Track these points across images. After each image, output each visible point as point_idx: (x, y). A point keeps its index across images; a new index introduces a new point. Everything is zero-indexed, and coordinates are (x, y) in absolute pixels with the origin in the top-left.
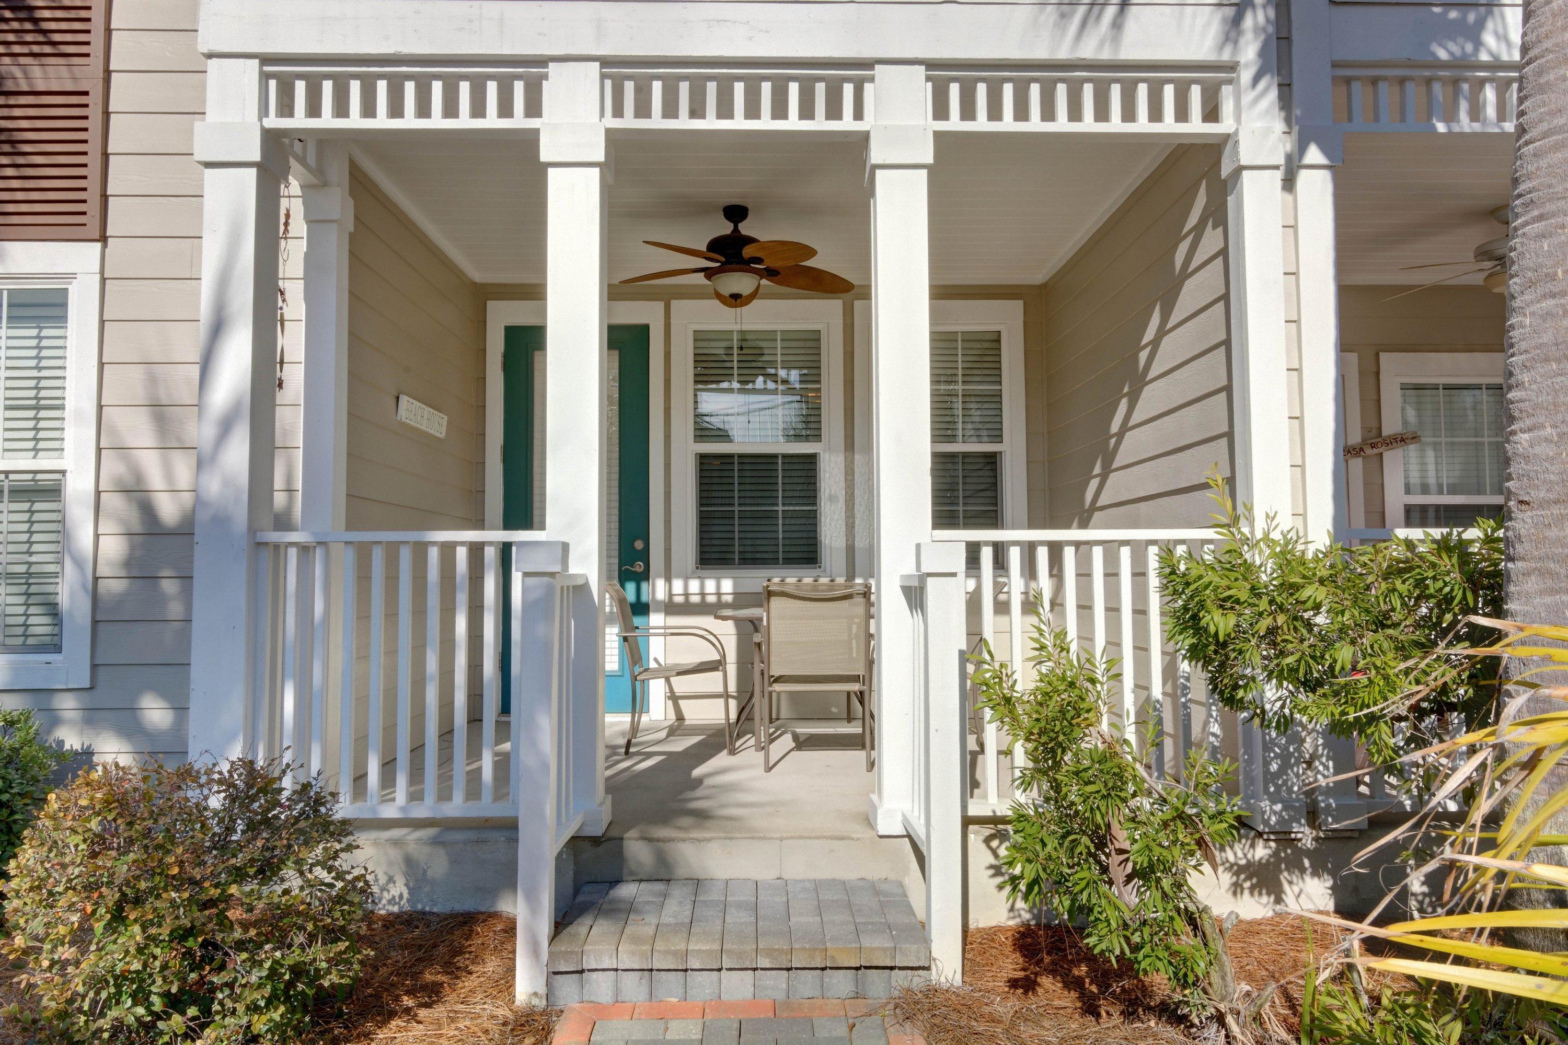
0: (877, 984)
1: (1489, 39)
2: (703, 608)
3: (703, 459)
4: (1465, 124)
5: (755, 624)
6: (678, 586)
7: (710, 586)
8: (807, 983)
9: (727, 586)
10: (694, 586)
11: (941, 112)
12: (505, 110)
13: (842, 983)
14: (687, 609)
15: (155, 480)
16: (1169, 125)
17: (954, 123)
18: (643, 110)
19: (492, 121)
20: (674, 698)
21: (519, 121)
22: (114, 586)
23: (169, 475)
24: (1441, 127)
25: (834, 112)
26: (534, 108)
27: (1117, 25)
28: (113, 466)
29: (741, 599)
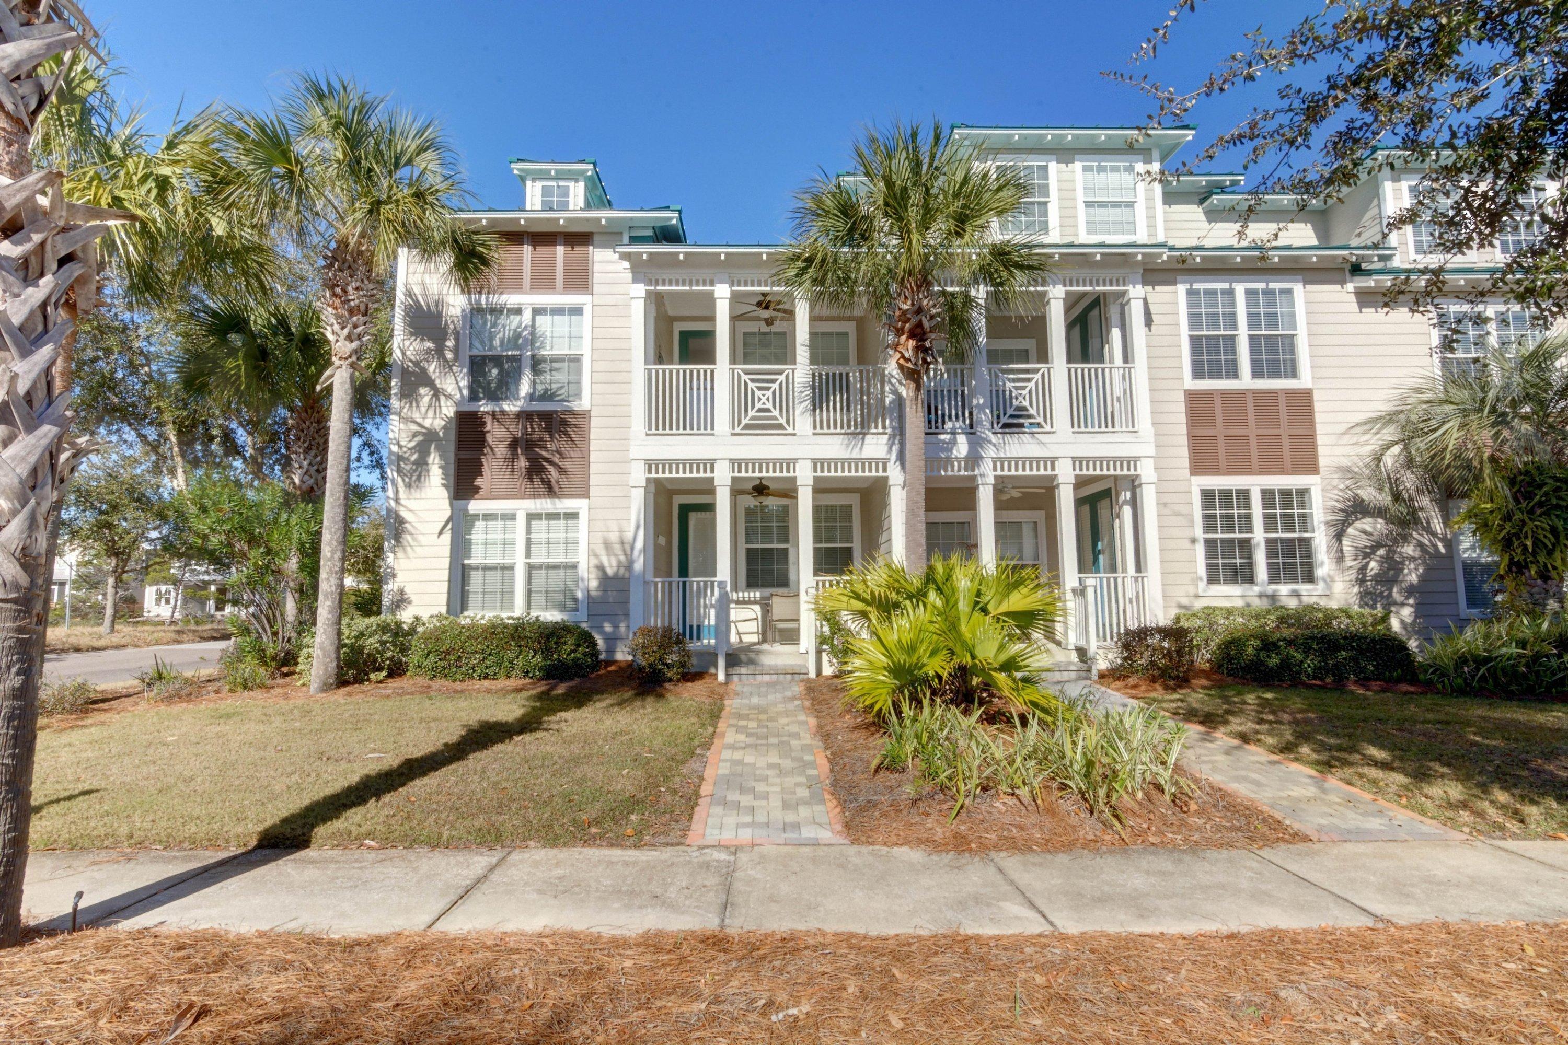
0: (797, 677)
1: (954, 452)
2: (750, 602)
3: (748, 550)
4: (950, 473)
5: (768, 605)
6: (741, 594)
7: (752, 594)
8: (781, 677)
9: (758, 594)
10: (746, 594)
11: (815, 471)
12: (705, 472)
13: (789, 677)
14: (744, 602)
15: (606, 564)
16: (874, 474)
17: (819, 474)
18: (740, 471)
19: (702, 475)
20: (739, 634)
21: (708, 475)
22: (593, 594)
23: (609, 561)
24: (943, 473)
25: (788, 471)
26: (712, 471)
27: (861, 449)
28: (594, 561)
29: (762, 598)
